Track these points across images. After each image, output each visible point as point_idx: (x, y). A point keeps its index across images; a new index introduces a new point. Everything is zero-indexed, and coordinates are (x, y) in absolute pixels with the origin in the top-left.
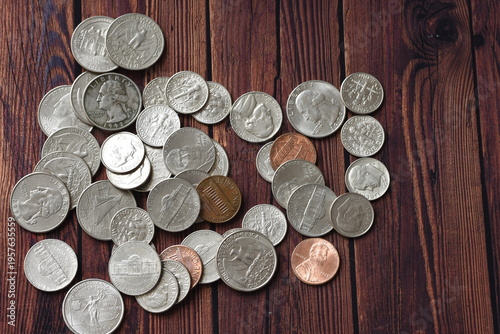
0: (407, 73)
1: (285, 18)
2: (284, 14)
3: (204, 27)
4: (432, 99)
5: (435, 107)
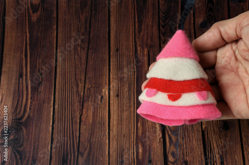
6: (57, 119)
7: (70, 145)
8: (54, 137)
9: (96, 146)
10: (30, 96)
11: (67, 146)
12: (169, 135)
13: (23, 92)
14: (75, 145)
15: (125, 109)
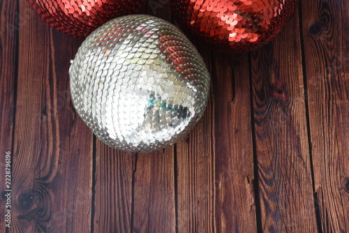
0: (54, 174)
1: (128, 209)
2: (128, 211)
3: (179, 203)
4: (40, 158)
5: (39, 153)
6: (99, 178)
7: (120, 217)
8: (95, 204)
9: (157, 219)
10: (58, 143)
11: (115, 220)
12: (264, 200)
13: (48, 137)
14: (127, 217)
15: (199, 161)
